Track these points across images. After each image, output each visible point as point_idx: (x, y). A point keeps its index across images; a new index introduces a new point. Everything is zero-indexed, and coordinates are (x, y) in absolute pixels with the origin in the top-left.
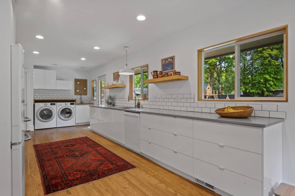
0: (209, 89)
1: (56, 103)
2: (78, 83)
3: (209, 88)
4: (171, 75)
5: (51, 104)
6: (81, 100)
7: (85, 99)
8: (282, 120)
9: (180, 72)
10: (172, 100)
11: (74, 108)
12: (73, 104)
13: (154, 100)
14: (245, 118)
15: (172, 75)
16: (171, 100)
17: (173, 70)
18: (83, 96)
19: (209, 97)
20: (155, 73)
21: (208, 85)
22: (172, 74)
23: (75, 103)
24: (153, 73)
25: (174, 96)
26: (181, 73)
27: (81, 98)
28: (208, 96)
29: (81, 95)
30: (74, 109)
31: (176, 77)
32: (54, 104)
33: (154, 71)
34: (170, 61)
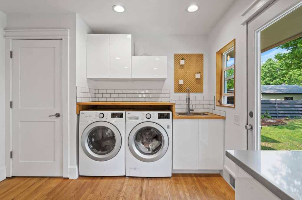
1: (124, 112)
2: (182, 62)
5: (113, 116)
6: (189, 105)
7: (198, 102)
11: (168, 127)
12: (167, 116)
18: (192, 96)
23: (170, 113)
27: (189, 99)
29: (188, 91)
30: (169, 131)
32: (121, 116)
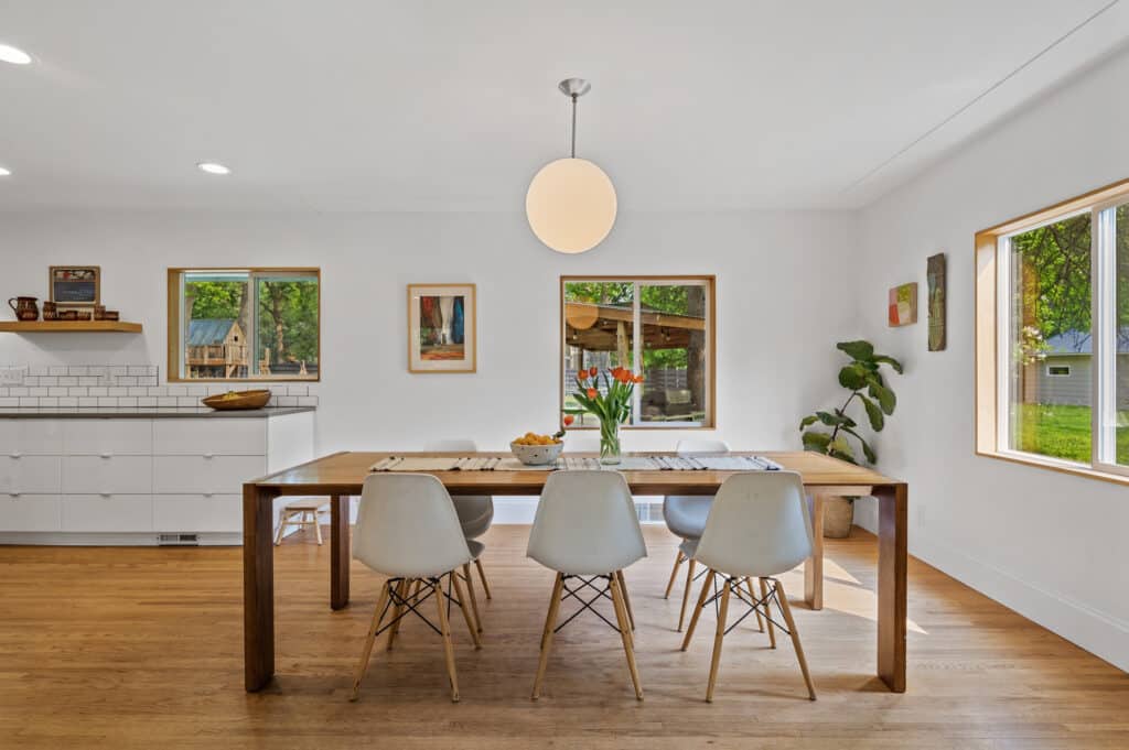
0: (238, 343)
3: (236, 339)
4: (89, 319)
8: (312, 408)
9: (117, 313)
10: (92, 382)
13: (20, 382)
14: (257, 408)
15: (92, 316)
16: (85, 381)
17: (94, 303)
19: (236, 369)
20: (24, 303)
21: (231, 326)
22: (90, 314)
24: (15, 303)
25: (98, 371)
26: (120, 315)
28: (233, 368)
31: (107, 325)
33: (21, 299)
34: (82, 278)
